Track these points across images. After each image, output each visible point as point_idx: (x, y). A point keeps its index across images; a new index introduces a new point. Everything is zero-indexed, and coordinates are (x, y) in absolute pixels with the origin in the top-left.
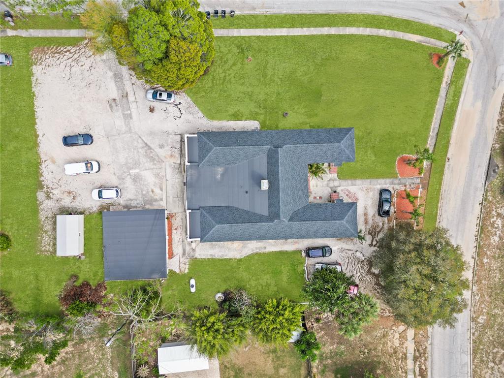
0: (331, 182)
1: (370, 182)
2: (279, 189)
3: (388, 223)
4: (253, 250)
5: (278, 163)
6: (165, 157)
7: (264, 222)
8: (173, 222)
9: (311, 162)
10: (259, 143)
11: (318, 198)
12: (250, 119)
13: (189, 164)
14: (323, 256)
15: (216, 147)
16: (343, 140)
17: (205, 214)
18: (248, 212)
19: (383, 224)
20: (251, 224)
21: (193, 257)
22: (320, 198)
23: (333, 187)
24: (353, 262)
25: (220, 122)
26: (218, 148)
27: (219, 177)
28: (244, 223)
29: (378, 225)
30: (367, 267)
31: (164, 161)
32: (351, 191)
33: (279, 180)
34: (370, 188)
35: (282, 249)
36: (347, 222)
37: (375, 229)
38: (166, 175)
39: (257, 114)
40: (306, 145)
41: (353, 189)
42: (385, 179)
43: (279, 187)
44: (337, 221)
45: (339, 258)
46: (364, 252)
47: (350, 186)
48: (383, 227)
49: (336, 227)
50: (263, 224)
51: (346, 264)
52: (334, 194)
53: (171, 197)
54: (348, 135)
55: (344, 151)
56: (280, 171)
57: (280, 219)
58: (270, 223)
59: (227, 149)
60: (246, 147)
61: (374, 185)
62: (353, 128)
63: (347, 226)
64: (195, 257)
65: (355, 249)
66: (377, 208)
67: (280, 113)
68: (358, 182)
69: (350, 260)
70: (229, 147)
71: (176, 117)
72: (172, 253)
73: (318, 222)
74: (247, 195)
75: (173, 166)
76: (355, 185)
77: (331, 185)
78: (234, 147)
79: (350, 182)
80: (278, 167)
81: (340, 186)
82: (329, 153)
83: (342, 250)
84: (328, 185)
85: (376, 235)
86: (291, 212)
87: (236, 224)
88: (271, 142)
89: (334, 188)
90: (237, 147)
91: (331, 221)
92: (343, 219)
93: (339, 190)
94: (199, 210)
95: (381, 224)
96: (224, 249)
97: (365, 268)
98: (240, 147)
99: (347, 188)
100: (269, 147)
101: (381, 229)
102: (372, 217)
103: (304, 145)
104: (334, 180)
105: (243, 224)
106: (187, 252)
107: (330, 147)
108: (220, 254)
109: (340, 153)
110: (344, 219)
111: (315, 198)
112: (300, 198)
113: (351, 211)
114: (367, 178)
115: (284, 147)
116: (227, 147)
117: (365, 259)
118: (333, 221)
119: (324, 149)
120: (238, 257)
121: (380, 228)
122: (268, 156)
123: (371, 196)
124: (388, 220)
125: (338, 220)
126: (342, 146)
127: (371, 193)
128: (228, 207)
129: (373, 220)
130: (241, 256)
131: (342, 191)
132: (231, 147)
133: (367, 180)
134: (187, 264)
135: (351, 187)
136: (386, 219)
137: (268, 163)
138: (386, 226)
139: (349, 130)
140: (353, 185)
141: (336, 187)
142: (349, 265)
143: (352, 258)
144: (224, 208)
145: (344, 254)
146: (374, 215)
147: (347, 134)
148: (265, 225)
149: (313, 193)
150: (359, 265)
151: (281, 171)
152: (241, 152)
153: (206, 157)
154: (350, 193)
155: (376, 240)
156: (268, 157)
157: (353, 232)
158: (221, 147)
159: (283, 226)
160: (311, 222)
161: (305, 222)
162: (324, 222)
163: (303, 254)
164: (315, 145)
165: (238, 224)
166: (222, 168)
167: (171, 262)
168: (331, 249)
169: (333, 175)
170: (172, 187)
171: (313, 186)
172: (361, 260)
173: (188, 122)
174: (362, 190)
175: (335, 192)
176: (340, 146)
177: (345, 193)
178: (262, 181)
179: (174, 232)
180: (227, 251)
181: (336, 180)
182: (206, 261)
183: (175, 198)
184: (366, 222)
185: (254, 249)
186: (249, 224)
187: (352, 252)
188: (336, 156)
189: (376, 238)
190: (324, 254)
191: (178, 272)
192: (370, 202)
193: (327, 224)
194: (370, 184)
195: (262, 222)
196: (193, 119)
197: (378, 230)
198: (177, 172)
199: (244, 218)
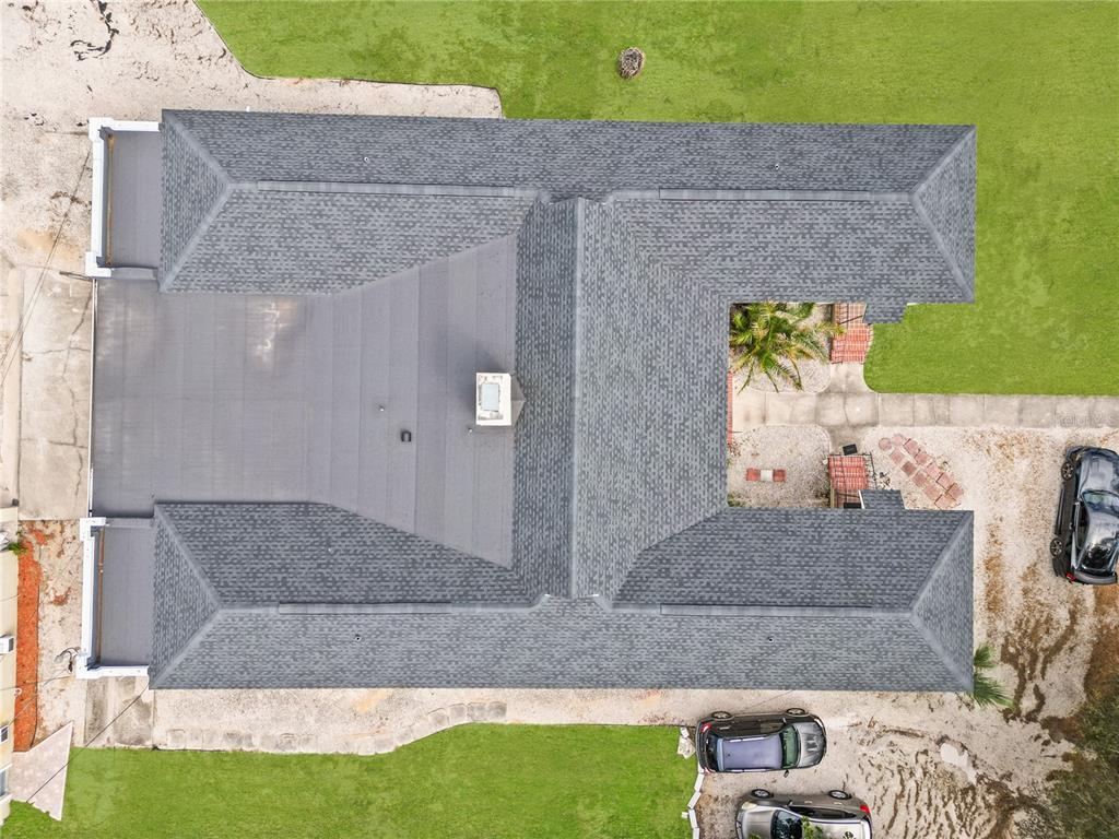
0: (835, 401)
1: (1021, 411)
2: (569, 424)
3: (1099, 610)
4: (440, 720)
5: (572, 282)
6: (23, 244)
7: (485, 601)
8: (45, 569)
9: (747, 295)
10: (475, 176)
11: (767, 475)
12: (455, 79)
13: (106, 272)
14: (785, 765)
15: (237, 180)
16: (923, 177)
17: (176, 540)
18: (404, 540)
19: (1073, 615)
20: (410, 609)
21: (140, 741)
22: (779, 474)
23: (842, 427)
24: (924, 796)
25: (307, 83)
26: (246, 186)
27: (266, 348)
28: (377, 603)
29: (1049, 620)
30: (986, 815)
31: (16, 259)
32: (929, 451)
33: (571, 378)
34: (1020, 439)
35: (586, 720)
36: (929, 616)
37: (1034, 637)
38: (20, 331)
39: (491, 53)
40: (731, 195)
41: (936, 440)
42: (1091, 398)
43: (572, 416)
44: (878, 615)
45: (855, 774)
46: (975, 748)
47: (924, 424)
48: (1071, 630)
49: (867, 639)
50: (479, 610)
51: (890, 800)
52: (847, 460)
53: (42, 443)
54: (948, 159)
55: (927, 238)
56: (579, 329)
57: (567, 595)
58: (518, 610)
59: (299, 198)
60: (404, 189)
61: (1037, 424)
62: (968, 128)
63: (928, 636)
64: (149, 744)
65: (935, 730)
66: (1051, 535)
67: (603, 55)
68: (965, 406)
69: (911, 785)
70: (311, 187)
71: (81, 49)
72: (37, 721)
73: (775, 612)
74: (409, 448)
75: (57, 290)
76: (948, 422)
77: (834, 415)
78: (335, 187)
79: (921, 404)
80: (572, 305)
81: (874, 424)
82: (846, 245)
83: (874, 732)
84: (816, 416)
85: (1039, 666)
86: (633, 550)
87: (329, 610)
88: (544, 175)
89: (846, 433)
90: (351, 188)
91: (842, 613)
92: (907, 602)
93: (868, 441)
94: (149, 515)
95: (1062, 615)
96: (294, 709)
97: (979, 821)
98: (367, 189)
99: (908, 432)
100: (530, 194)
101: (1064, 638)
102: (1024, 578)
103: (720, 195)
104: (847, 393)
105: (369, 609)
106: (110, 717)
107: (853, 214)
108: (277, 732)
109: (903, 250)
110: (917, 606)
111: (754, 474)
112: (684, 476)
113: (946, 557)
114: (1009, 391)
115: (611, 198)
116: (300, 187)
117: (980, 778)
118: (855, 613)
119: (823, 224)
120: (366, 747)
121: (1057, 634)
122: (523, 245)
123: (1021, 478)
124: (1099, 599)
125: (884, 606)
126: (921, 209)
127: (1022, 466)
128: (304, 507)
129: (1026, 592)
130: (381, 744)
131: (885, 445)
132: (323, 187)
133: (1003, 400)
134: (110, 774)
135: (928, 430)
136: (1088, 593)
137: (522, 284)
138: (1086, 624)
139: (954, 134)
140: (936, 420)
141: (855, 427)
142: (902, 805)
143: (919, 774)
144: (279, 510)
145: (879, 752)
146: (1032, 571)
147: (942, 153)
148: (491, 617)
149: (745, 449)
150: (951, 807)
151: (589, 330)
152: (379, 219)
153: (189, 236)
154: (920, 456)
155: (1036, 689)
156: (520, 255)
157: (952, 667)
158: (266, 186)
159: (583, 625)
160: (734, 611)
161: (703, 611)
162: (809, 612)
163: (686, 747)
164: (775, 195)
165: (341, 610)
166: (287, 306)
167: (25, 767)
168: (822, 732)
169: (844, 368)
170: (51, 391)
171: (747, 418)
172: (961, 786)
173: (145, 72)
174: (979, 447)
175: (850, 450)
176: (908, 211)
177: (896, 458)
178: (483, 379)
179: (49, 613)
180: (311, 720)
181: (855, 393)
182: (204, 766)
183: (60, 450)
184: (994, 605)
185: (448, 712)
186: (398, 609)
187: (918, 745)
188: (878, 267)
189: (1038, 681)
190: (790, 756)
191: (57, 815)
192: (1013, 509)
193: (821, 625)
194: (1021, 421)
195: (475, 598)
196: (170, 60)
197: (1048, 641)
198: (79, 319)
199: (380, 573)
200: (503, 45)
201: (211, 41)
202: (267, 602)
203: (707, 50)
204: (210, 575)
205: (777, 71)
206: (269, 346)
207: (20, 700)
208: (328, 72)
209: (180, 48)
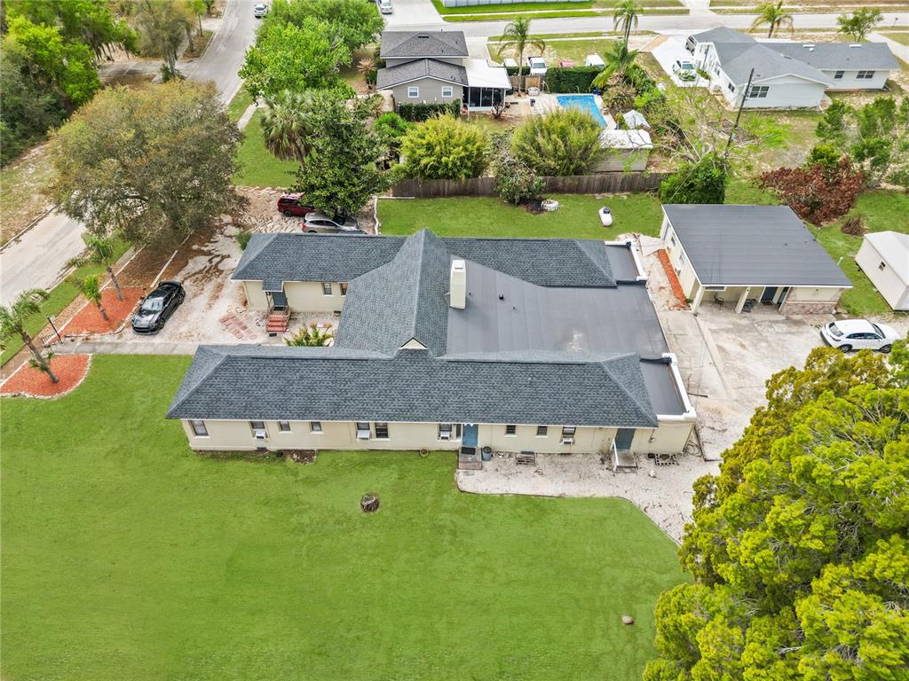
17: (602, 269)
27: (577, 336)
53: (689, 335)
94: (618, 282)
102: (200, 294)
113: (253, 257)
123: (186, 325)
127: (183, 329)
129: (202, 290)
146: (196, 295)
155: (211, 263)
195: (466, 241)
196: (680, 503)
197: (200, 276)
198: (691, 379)
199: (508, 253)
200: (456, 518)
201: (657, 516)
202: (554, 241)
203: (313, 517)
204: (582, 253)
205: (266, 504)
206: (575, 336)
207: (668, 261)
208: (573, 500)
209: (675, 511)
